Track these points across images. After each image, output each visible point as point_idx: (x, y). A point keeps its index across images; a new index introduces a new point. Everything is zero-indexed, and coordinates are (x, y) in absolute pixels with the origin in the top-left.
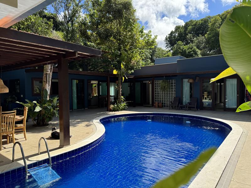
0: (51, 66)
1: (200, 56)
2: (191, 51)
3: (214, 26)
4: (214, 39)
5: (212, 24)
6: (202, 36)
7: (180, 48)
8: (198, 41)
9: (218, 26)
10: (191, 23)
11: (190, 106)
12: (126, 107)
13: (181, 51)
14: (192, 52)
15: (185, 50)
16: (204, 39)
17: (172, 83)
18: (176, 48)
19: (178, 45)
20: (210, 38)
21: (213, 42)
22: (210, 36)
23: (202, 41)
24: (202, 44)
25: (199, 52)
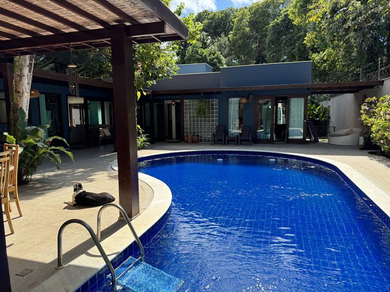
0: (31, 60)
1: (225, 66)
2: (214, 59)
3: (241, 23)
4: (242, 43)
5: (239, 20)
6: (225, 36)
7: (197, 52)
8: (219, 43)
9: (246, 24)
10: (206, 15)
11: (243, 138)
12: (146, 144)
13: (200, 57)
14: (216, 60)
15: (205, 55)
16: (227, 42)
17: (212, 105)
18: (190, 51)
19: (194, 47)
20: (236, 41)
21: (240, 47)
22: (235, 37)
23: (225, 43)
24: (225, 48)
25: (224, 61)
